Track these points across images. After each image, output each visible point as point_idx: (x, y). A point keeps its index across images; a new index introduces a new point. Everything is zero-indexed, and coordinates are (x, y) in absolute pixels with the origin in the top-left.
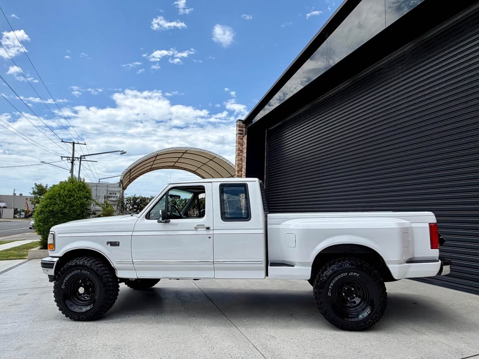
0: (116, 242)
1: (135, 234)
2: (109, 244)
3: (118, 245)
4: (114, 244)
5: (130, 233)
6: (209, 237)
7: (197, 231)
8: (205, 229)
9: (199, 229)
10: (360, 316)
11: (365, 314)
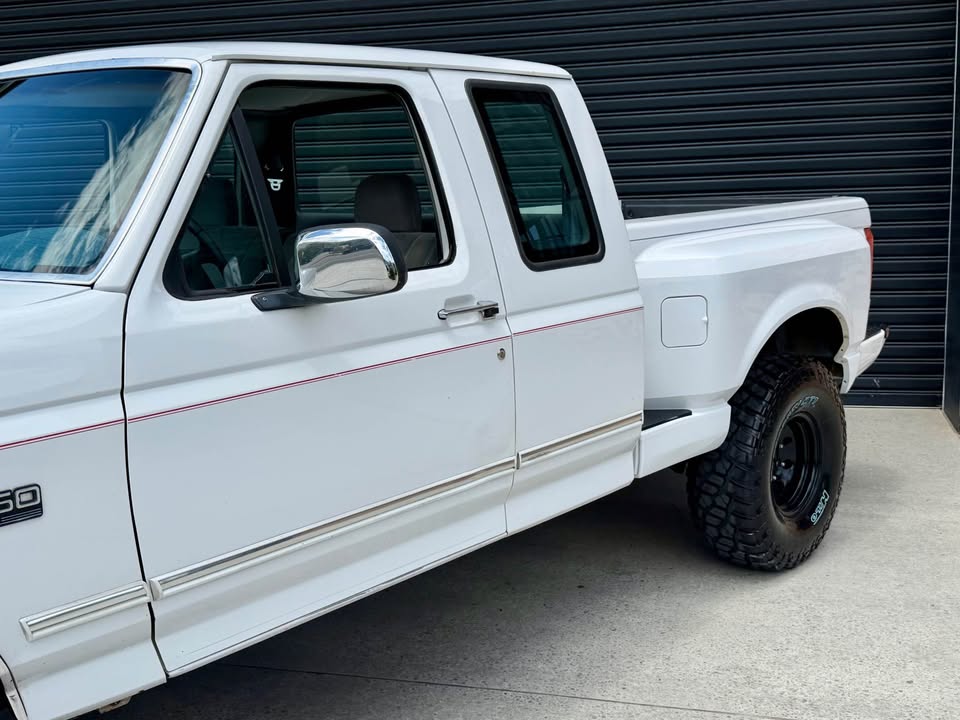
0: (11, 496)
1: (139, 405)
3: (35, 510)
5: (109, 411)
6: (502, 355)
7: (447, 329)
8: (475, 317)
9: (453, 322)
10: (814, 518)
11: (820, 508)
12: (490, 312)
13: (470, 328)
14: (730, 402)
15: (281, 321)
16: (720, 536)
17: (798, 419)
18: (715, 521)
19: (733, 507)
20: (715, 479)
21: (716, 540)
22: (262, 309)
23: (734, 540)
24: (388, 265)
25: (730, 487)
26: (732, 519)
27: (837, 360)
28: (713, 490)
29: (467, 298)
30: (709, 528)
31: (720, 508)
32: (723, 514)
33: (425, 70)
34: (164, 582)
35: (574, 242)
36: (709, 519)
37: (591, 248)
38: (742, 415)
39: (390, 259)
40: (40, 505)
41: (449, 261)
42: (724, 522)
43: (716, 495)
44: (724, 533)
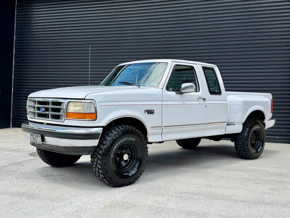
0: (151, 110)
1: (164, 103)
2: (147, 112)
3: (153, 113)
4: (150, 112)
5: (160, 103)
6: (206, 106)
7: (198, 101)
8: (202, 100)
9: (199, 100)
10: (259, 150)
11: (260, 149)
12: (204, 99)
13: (201, 101)
14: (242, 124)
15: (178, 96)
16: (240, 150)
17: (255, 131)
18: (239, 147)
19: (243, 144)
20: (239, 139)
21: (239, 151)
22: (177, 94)
23: (243, 151)
24: (195, 89)
25: (242, 140)
26: (243, 147)
27: (264, 122)
28: (239, 141)
29: (202, 97)
30: (238, 149)
31: (240, 144)
32: (241, 146)
33: (196, 64)
34: (164, 127)
35: (217, 91)
36: (238, 147)
37: (219, 93)
38: (245, 128)
39: (195, 88)
40: (154, 113)
41: (199, 92)
42: (241, 147)
43: (240, 142)
44: (241, 150)
